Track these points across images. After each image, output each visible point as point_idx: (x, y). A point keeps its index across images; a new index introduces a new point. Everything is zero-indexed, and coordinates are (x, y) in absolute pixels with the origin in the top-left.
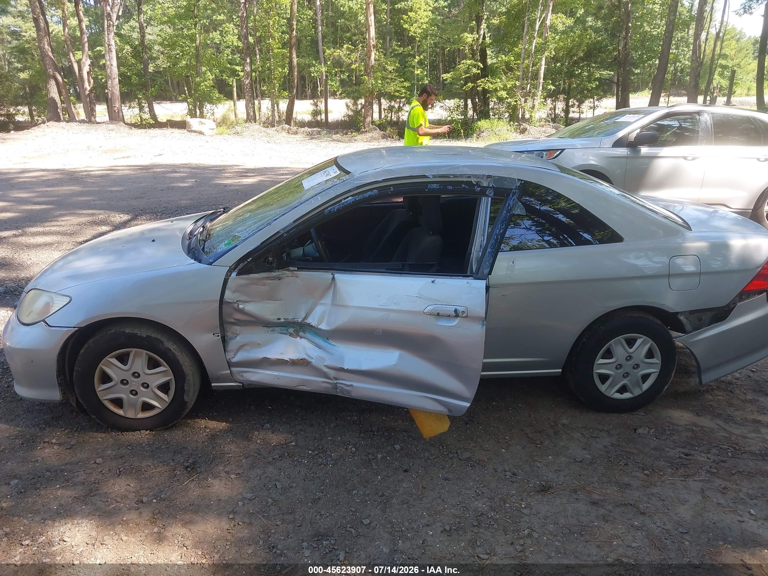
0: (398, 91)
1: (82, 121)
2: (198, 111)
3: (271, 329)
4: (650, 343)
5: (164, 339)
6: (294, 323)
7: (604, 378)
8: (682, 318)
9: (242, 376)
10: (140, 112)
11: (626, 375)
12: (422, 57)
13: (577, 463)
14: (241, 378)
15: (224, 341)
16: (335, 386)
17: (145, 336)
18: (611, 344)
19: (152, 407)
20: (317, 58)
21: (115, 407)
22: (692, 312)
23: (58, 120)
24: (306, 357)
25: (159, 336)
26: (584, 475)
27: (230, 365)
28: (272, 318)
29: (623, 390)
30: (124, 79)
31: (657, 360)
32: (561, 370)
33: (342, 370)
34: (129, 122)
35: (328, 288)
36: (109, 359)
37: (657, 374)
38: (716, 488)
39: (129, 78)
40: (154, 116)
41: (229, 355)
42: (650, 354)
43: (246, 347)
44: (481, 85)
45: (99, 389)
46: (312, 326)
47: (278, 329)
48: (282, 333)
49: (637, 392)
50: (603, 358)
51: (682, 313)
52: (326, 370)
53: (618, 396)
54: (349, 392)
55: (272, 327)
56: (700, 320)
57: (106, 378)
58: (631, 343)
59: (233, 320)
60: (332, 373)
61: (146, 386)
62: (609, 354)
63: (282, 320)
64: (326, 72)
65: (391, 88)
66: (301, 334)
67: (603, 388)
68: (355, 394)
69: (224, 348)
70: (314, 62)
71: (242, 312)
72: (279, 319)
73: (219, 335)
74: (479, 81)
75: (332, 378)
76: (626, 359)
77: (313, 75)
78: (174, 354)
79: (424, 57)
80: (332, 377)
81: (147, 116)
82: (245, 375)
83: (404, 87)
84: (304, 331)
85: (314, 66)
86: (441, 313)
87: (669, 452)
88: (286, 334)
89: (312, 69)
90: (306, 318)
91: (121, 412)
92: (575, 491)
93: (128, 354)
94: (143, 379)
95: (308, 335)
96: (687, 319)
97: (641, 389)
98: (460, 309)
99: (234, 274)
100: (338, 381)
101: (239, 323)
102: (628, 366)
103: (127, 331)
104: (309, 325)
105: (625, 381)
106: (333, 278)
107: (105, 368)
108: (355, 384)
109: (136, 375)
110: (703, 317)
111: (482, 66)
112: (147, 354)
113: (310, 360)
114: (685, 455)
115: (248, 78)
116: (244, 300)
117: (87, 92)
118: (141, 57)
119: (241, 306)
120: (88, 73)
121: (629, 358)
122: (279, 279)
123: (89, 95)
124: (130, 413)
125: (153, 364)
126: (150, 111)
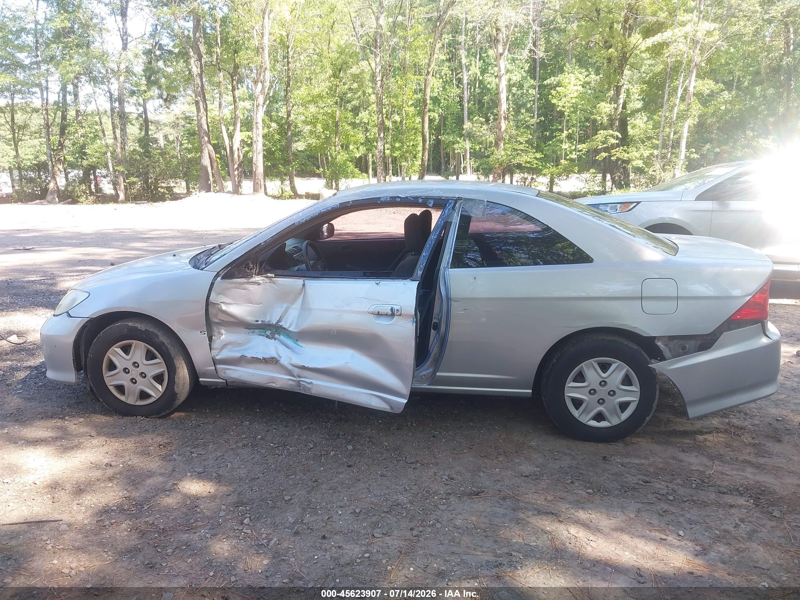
0: (529, 162)
1: (229, 192)
2: (334, 184)
3: (252, 331)
4: (626, 368)
5: (159, 334)
6: (270, 325)
7: (577, 403)
8: (659, 344)
9: (225, 373)
10: (282, 184)
11: (601, 401)
12: (570, 131)
13: (523, 478)
14: (224, 375)
15: (210, 339)
16: (299, 384)
17: (144, 330)
18: (582, 367)
19: (148, 396)
20: (461, 135)
21: (119, 393)
22: (672, 338)
23: (209, 190)
24: (276, 356)
25: (156, 331)
26: (522, 487)
27: (215, 362)
28: (250, 319)
29: (599, 417)
30: (268, 155)
31: (635, 388)
32: (530, 391)
33: (303, 368)
34: (271, 194)
35: (300, 294)
36: (115, 349)
37: (637, 402)
38: (656, 511)
39: (273, 153)
40: (293, 188)
41: (214, 352)
42: (627, 381)
43: (229, 346)
44: (616, 155)
45: (107, 376)
46: (284, 328)
47: (257, 331)
48: (260, 335)
49: (615, 421)
50: (575, 381)
51: (660, 338)
52: (290, 367)
53: (594, 423)
54: (309, 389)
55: (252, 329)
56: (684, 348)
57: (112, 366)
58: (605, 367)
59: (217, 321)
60: (296, 371)
61: (143, 375)
62: (580, 377)
63: (260, 322)
64: (470, 149)
65: (523, 159)
66: (277, 336)
67: (576, 413)
68: (315, 391)
69: (210, 346)
70: (458, 139)
71: (225, 312)
72: (257, 321)
73: (206, 333)
74: (614, 150)
75: (296, 376)
76: (600, 384)
77: (456, 152)
78: (167, 348)
79: (573, 131)
80: (295, 374)
81: (288, 188)
82: (227, 372)
83: (536, 158)
84: (279, 334)
85: (459, 143)
86: (381, 312)
87: (626, 478)
88: (263, 336)
89: (456, 146)
90: (279, 321)
91: (122, 398)
92: (504, 499)
93: (130, 346)
94: (142, 369)
95: (282, 337)
96: (666, 345)
97: (620, 418)
98: (396, 307)
99: (219, 279)
100: (301, 379)
101: (223, 324)
102: (602, 392)
103: (130, 324)
104: (281, 327)
105: (601, 408)
106: (304, 285)
107: (111, 356)
108: (314, 382)
109: (136, 365)
110: (687, 346)
111: (620, 136)
112: (146, 347)
113: (278, 358)
114: (645, 482)
115: (381, 152)
116: (226, 302)
117: (236, 166)
118: (286, 134)
119: (224, 307)
120: (238, 149)
121: (603, 383)
122: (259, 285)
123: (238, 169)
124: (130, 399)
125: (150, 356)
126: (291, 184)
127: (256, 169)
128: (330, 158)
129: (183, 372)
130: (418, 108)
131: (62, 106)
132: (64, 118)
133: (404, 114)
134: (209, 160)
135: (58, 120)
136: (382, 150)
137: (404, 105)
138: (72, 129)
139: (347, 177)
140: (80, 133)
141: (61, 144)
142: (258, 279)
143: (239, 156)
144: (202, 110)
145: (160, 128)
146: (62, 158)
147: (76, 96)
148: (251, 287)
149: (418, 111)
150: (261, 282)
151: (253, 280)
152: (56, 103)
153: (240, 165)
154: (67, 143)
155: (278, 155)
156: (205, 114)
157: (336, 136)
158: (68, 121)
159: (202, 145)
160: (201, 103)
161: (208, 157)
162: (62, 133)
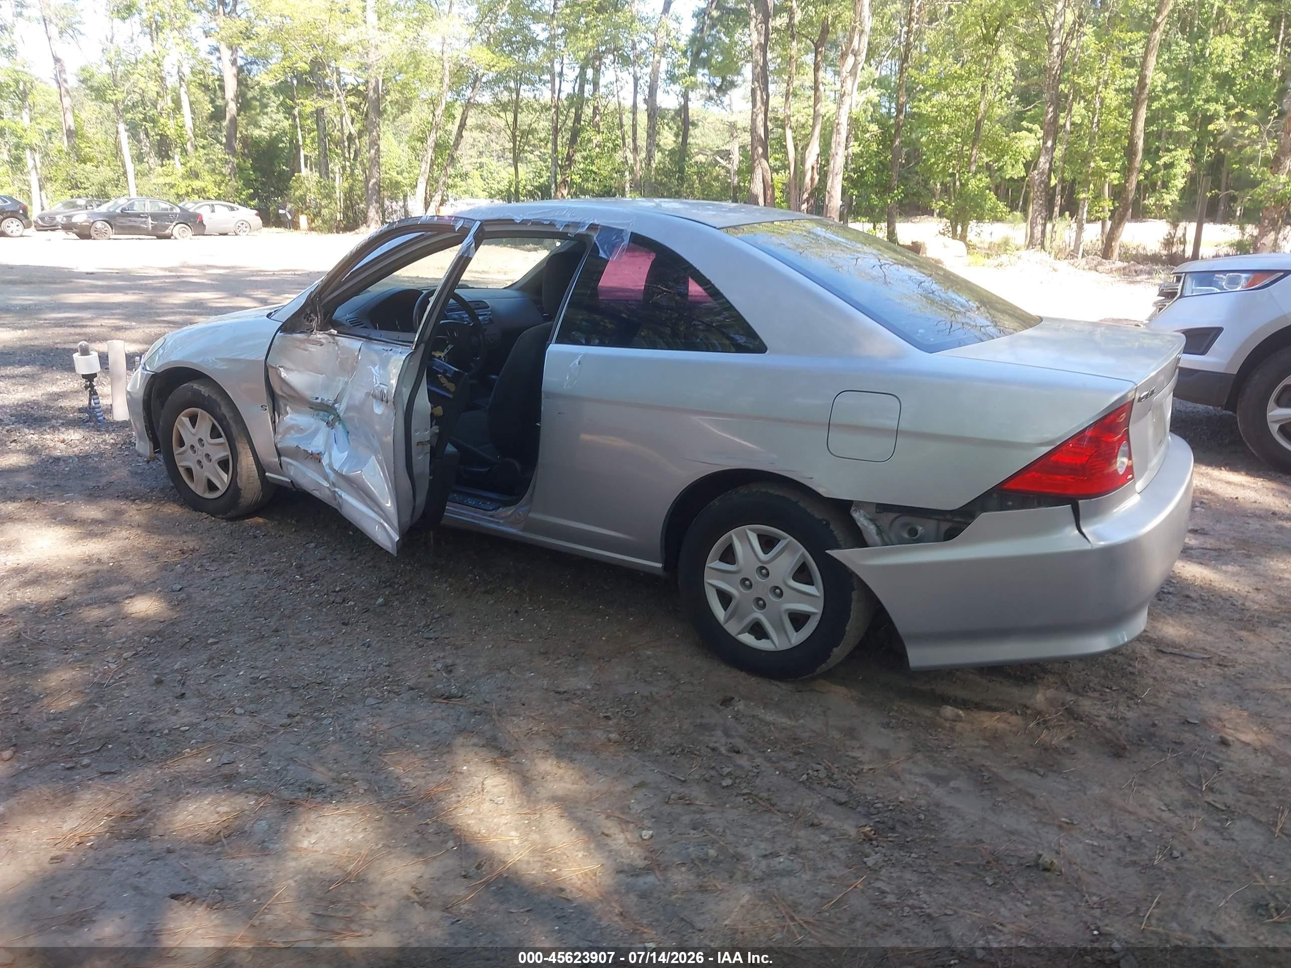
2: (959, 228)
5: (221, 404)
6: (327, 406)
7: (723, 598)
8: (859, 515)
9: (289, 469)
11: (760, 603)
14: (288, 472)
16: (333, 495)
18: (732, 536)
19: (215, 487)
21: (188, 478)
25: (218, 399)
27: (279, 452)
28: (308, 394)
29: (758, 630)
30: (855, 181)
31: (816, 590)
32: (659, 565)
33: (336, 472)
35: (356, 363)
36: (183, 418)
37: (819, 618)
40: (892, 235)
41: (279, 438)
42: (803, 575)
43: (293, 432)
45: (177, 452)
46: (339, 413)
47: (321, 414)
48: (323, 420)
49: (782, 643)
50: (720, 558)
51: (860, 505)
52: (329, 471)
53: (748, 639)
54: (340, 505)
55: (313, 409)
56: (913, 532)
57: (181, 441)
58: (771, 544)
59: (278, 392)
60: (333, 478)
61: (209, 458)
62: (728, 554)
63: (319, 401)
66: (336, 424)
67: (721, 616)
68: (346, 512)
69: (274, 427)
71: (285, 382)
72: (317, 398)
73: (268, 408)
76: (757, 571)
78: (230, 424)
80: (332, 481)
82: (292, 468)
88: (325, 421)
90: (335, 402)
91: (192, 486)
93: (196, 416)
94: (207, 449)
95: (340, 426)
96: (869, 521)
97: (789, 640)
99: (279, 332)
100: (335, 489)
101: (288, 399)
102: (762, 587)
104: (337, 411)
105: (759, 614)
106: (360, 349)
107: (179, 427)
108: (344, 495)
109: (202, 442)
110: (920, 529)
112: (211, 420)
113: (322, 456)
115: (1042, 173)
116: (286, 366)
117: (806, 196)
118: (892, 141)
119: (284, 374)
120: (813, 168)
121: (763, 571)
122: (322, 345)
123: (808, 200)
124: (198, 488)
125: (215, 434)
126: (888, 227)
127: (830, 201)
128: (958, 183)
129: (247, 461)
130: (1185, 96)
131: (577, 101)
132: (578, 119)
133: (1098, 105)
134: (762, 185)
135: (570, 123)
136: (1046, 171)
137: (1100, 89)
138: (585, 135)
139: (980, 219)
140: (595, 141)
141: (569, 158)
142: (319, 336)
143: (812, 179)
144: (759, 104)
145: (735, 134)
146: (569, 179)
147: (596, 85)
148: (313, 348)
149: (1184, 100)
150: (323, 341)
151: (313, 337)
152: (570, 97)
153: (811, 195)
154: (578, 157)
155: (870, 178)
156: (763, 109)
157: (973, 146)
158: (582, 123)
159: (754, 161)
160: (759, 92)
161: (761, 180)
162: (573, 141)
